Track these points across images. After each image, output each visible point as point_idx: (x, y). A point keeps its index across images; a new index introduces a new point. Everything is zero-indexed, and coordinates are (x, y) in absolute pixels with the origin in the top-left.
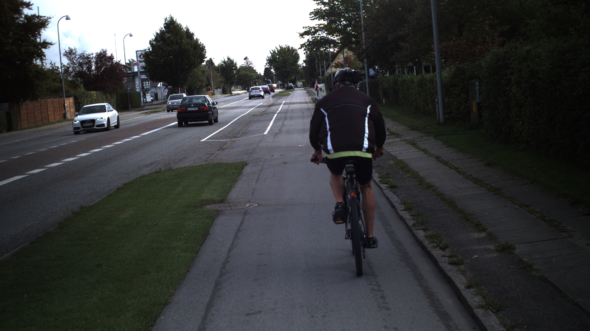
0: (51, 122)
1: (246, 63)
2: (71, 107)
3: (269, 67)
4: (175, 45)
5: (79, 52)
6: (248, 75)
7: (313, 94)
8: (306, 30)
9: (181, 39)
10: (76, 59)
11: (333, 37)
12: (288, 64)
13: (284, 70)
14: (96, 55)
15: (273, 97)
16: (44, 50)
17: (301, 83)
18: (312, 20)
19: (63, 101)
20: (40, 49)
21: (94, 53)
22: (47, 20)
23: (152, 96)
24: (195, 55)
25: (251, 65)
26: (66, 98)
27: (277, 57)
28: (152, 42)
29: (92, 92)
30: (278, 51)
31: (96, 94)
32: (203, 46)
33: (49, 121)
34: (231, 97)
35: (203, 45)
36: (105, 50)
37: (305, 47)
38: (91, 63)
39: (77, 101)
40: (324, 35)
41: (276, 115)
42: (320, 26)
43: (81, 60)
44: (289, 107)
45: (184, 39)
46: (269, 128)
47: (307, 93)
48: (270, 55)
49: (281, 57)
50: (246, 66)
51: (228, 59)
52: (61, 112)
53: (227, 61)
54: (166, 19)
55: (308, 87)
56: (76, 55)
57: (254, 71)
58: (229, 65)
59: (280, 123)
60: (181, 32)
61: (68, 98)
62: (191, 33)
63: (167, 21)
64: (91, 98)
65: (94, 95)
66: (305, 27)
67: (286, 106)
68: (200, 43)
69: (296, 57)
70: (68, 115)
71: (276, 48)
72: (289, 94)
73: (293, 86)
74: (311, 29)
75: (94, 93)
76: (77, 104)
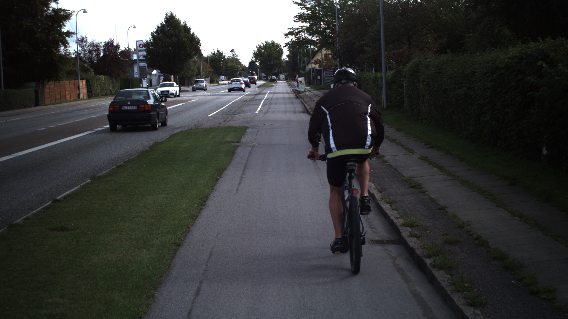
0: (67, 101)
1: (232, 55)
2: (84, 89)
3: (255, 60)
4: (174, 38)
6: (234, 67)
7: (294, 86)
8: (290, 31)
9: (179, 33)
10: (86, 46)
11: (314, 37)
12: (272, 58)
13: (269, 63)
14: (104, 43)
15: (259, 87)
16: (67, 38)
17: (284, 76)
18: (296, 22)
19: (77, 83)
20: (65, 38)
22: (72, 13)
23: (147, 83)
24: (191, 47)
25: (237, 57)
27: (262, 52)
28: (153, 33)
29: (101, 76)
30: (263, 45)
31: (104, 78)
32: (198, 40)
33: (66, 99)
34: (219, 86)
35: (199, 38)
36: (113, 40)
37: (288, 46)
38: (99, 51)
39: (89, 83)
40: (306, 35)
41: (263, 101)
42: (303, 28)
43: (91, 48)
44: (273, 96)
45: (182, 33)
46: (259, 109)
47: (289, 85)
48: (256, 49)
49: (267, 52)
50: (232, 58)
51: (218, 51)
52: (76, 93)
53: (217, 53)
54: (167, 14)
55: (289, 80)
56: (87, 43)
57: (240, 63)
58: (218, 57)
59: (267, 107)
60: (180, 26)
61: (82, 81)
62: (189, 27)
63: (167, 16)
64: (100, 81)
66: (290, 29)
67: (271, 96)
68: (196, 36)
69: (281, 52)
70: (81, 95)
71: (262, 43)
72: (273, 86)
73: (276, 78)
74: (294, 30)
75: (102, 77)
76: (89, 86)
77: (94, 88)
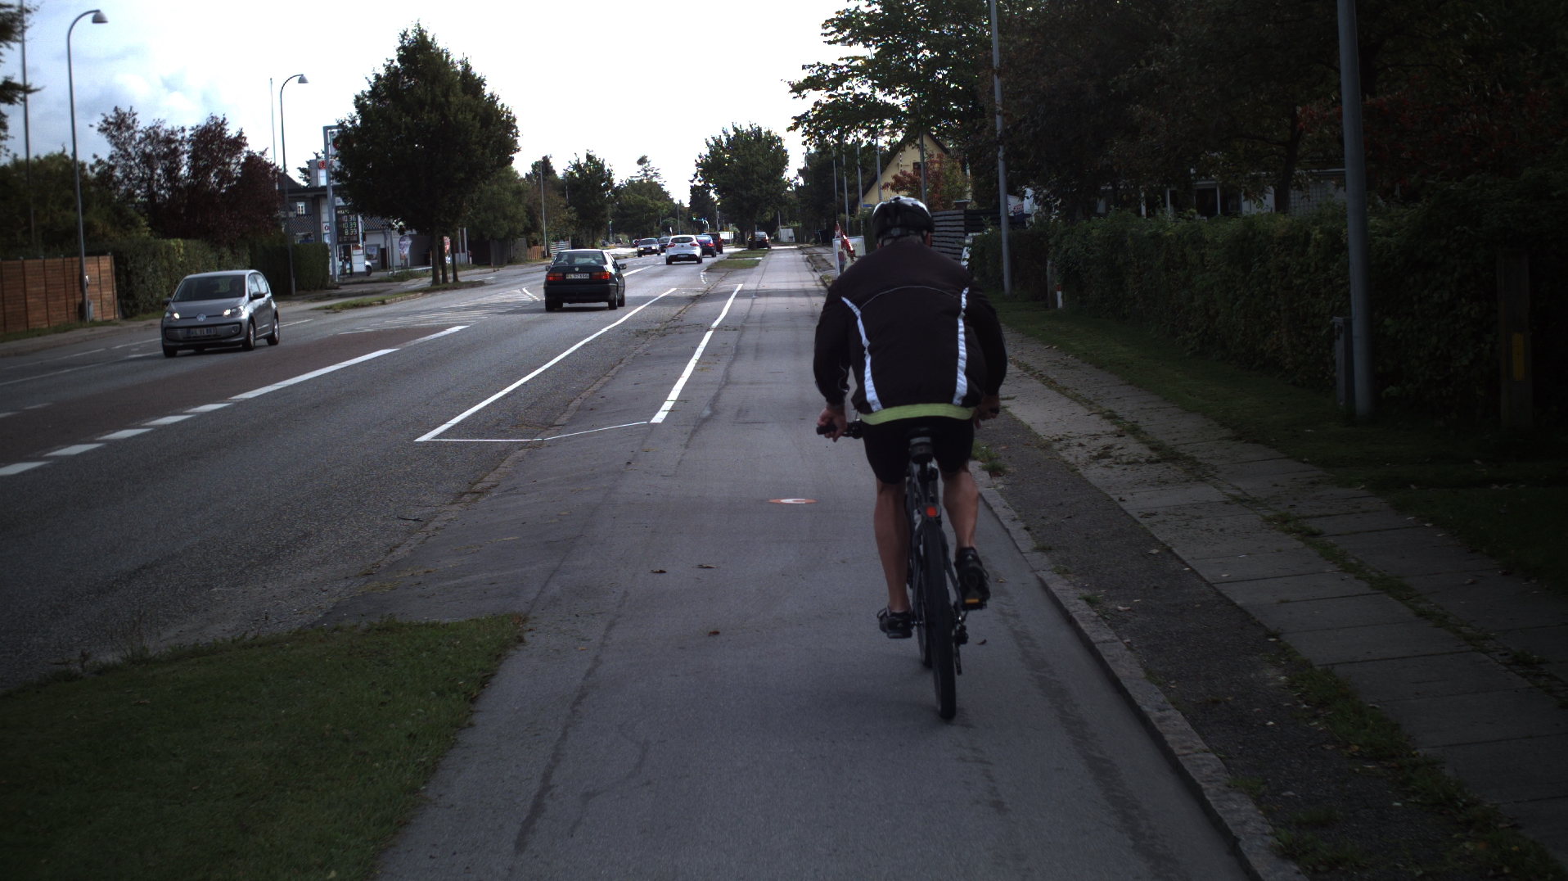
0: (34, 330)
1: (643, 172)
2: (103, 286)
3: (703, 183)
4: (428, 112)
5: (143, 123)
6: (647, 207)
7: (825, 265)
8: (811, 75)
9: (446, 95)
10: (134, 142)
11: (893, 95)
12: (755, 176)
13: (744, 193)
14: (192, 132)
15: (710, 269)
17: (790, 232)
18: (830, 43)
19: (77, 266)
21: (188, 127)
23: (369, 257)
24: (485, 142)
25: (655, 180)
26: (89, 258)
27: (724, 159)
28: (362, 99)
29: (172, 243)
30: (728, 139)
31: (185, 248)
32: (508, 117)
35: (510, 113)
36: (222, 119)
37: (806, 125)
38: (178, 156)
39: (123, 267)
40: (866, 89)
41: (709, 335)
42: (854, 64)
43: (149, 147)
44: (752, 304)
45: (456, 95)
46: (674, 394)
47: (808, 261)
48: (706, 151)
49: (737, 158)
50: (641, 181)
51: (589, 158)
52: (71, 301)
53: (586, 165)
54: (405, 33)
55: (808, 242)
56: (135, 132)
57: (666, 196)
58: (591, 175)
59: (719, 372)
60: (447, 73)
61: (95, 258)
62: (478, 76)
63: (406, 42)
65: (179, 251)
66: (810, 66)
67: (745, 304)
68: (503, 106)
69: (780, 159)
70: (92, 308)
71: (724, 132)
72: (757, 263)
73: (767, 238)
74: (825, 70)
75: (177, 243)
76: (123, 277)
77: (143, 282)
